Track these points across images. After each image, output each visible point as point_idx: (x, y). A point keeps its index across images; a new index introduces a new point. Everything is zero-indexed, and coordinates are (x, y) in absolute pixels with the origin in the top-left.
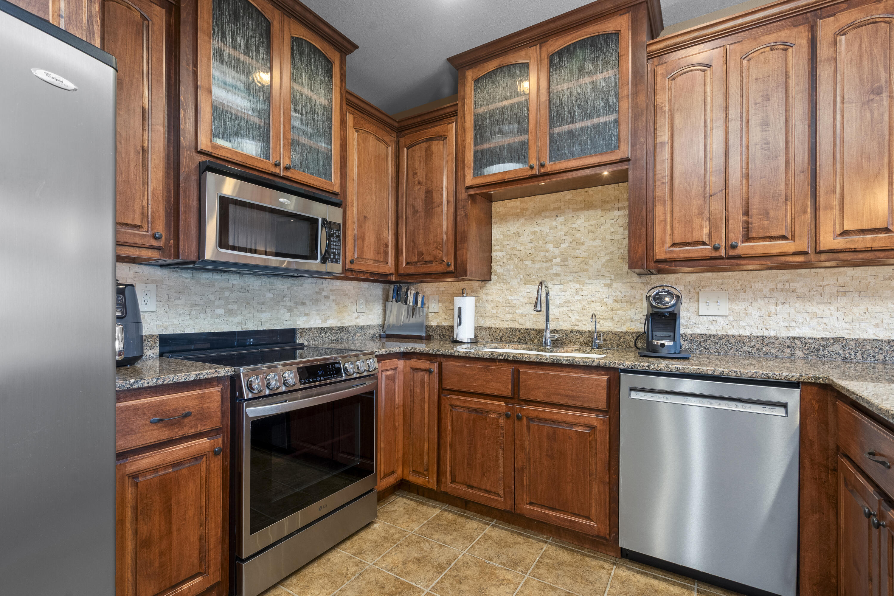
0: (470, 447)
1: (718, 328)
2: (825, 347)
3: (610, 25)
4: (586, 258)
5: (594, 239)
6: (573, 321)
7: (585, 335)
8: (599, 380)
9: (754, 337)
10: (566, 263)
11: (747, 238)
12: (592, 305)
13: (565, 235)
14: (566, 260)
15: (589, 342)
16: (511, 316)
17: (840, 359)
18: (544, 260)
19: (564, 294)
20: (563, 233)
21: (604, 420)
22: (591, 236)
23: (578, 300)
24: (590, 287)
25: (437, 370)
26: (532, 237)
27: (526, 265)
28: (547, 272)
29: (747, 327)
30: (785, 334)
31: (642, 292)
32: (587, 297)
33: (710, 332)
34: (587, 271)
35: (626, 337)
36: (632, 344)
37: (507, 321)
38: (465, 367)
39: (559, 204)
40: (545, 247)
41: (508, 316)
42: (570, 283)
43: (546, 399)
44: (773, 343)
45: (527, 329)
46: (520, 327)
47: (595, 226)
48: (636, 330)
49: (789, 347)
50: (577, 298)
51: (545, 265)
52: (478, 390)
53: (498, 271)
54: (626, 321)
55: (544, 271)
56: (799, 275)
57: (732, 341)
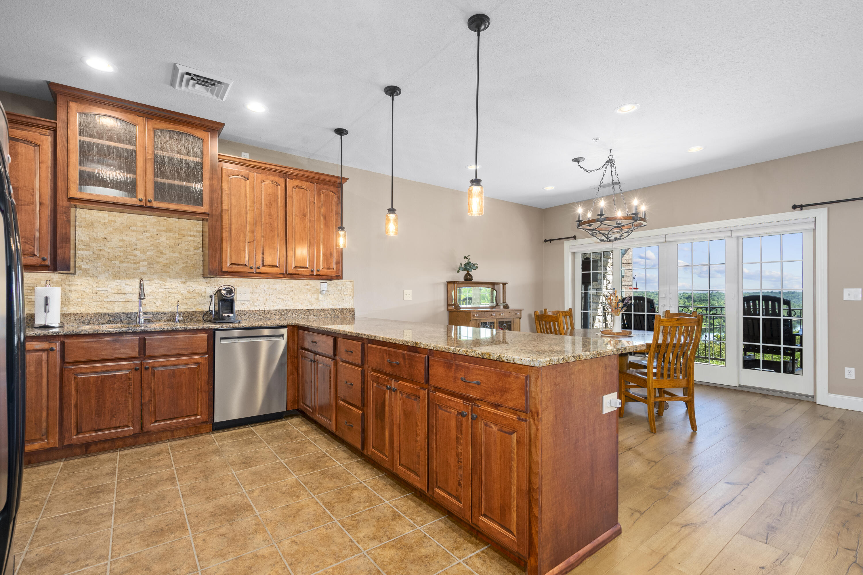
0: (98, 401)
1: (245, 307)
2: (287, 313)
3: (197, 133)
4: (167, 264)
5: (174, 252)
6: (158, 305)
7: (167, 315)
8: (203, 337)
9: (261, 311)
10: (152, 266)
11: (264, 265)
12: (173, 295)
13: (150, 246)
14: (152, 264)
15: (171, 319)
16: (99, 303)
17: (291, 318)
18: (132, 262)
19: (150, 287)
20: (149, 245)
21: (205, 358)
22: (171, 249)
23: (161, 292)
24: (171, 283)
25: (58, 348)
26: (120, 244)
27: (115, 264)
28: (134, 271)
29: (258, 306)
30: (273, 309)
31: (205, 287)
32: (168, 290)
33: (242, 310)
34: (169, 272)
35: (197, 314)
36: (201, 318)
37: (95, 307)
38: (92, 341)
39: (145, 224)
40: (133, 253)
41: (95, 304)
42: (155, 280)
43: (167, 353)
44: (268, 313)
45: (117, 313)
46: (109, 312)
47: (174, 244)
48: (202, 310)
49: (274, 314)
50: (160, 290)
51: (132, 265)
52: (106, 357)
53: (83, 266)
54: (196, 305)
55: (132, 270)
56: (277, 282)
57: (252, 313)
